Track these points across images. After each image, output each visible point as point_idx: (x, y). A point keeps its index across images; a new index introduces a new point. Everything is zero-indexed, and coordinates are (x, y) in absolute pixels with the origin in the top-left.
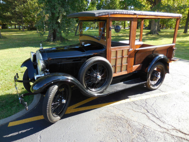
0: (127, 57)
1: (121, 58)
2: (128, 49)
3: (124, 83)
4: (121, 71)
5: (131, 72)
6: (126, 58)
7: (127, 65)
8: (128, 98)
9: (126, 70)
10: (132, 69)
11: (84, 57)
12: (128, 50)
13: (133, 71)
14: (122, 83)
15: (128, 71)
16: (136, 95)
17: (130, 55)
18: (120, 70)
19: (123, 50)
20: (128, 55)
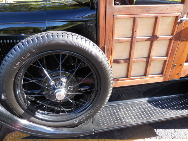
0: (171, 40)
1: (147, 40)
2: (177, 14)
3: (149, 102)
4: (145, 75)
5: (176, 78)
6: (166, 43)
7: (165, 61)
8: (155, 135)
9: (162, 73)
10: (180, 71)
11: (20, 30)
12: (177, 17)
13: (183, 76)
14: (146, 99)
15: (165, 76)
16: (177, 130)
17: (179, 33)
18: (142, 72)
19: (156, 18)
20: (172, 34)
